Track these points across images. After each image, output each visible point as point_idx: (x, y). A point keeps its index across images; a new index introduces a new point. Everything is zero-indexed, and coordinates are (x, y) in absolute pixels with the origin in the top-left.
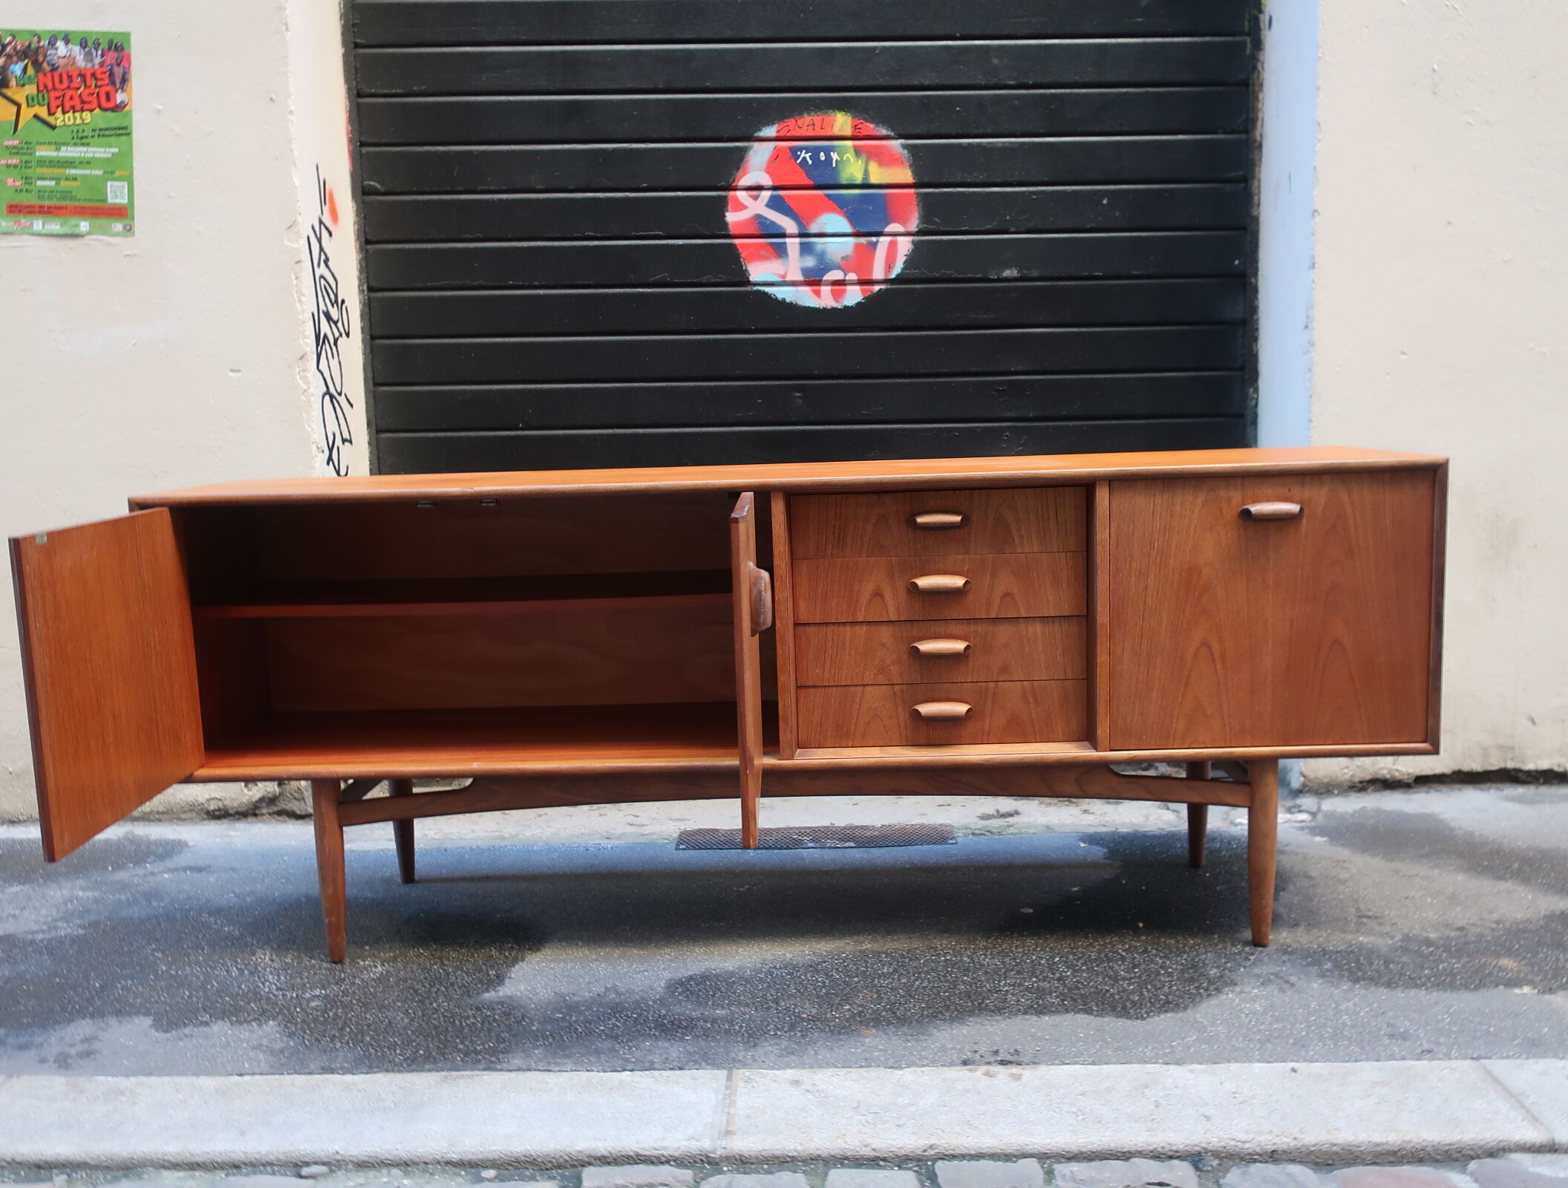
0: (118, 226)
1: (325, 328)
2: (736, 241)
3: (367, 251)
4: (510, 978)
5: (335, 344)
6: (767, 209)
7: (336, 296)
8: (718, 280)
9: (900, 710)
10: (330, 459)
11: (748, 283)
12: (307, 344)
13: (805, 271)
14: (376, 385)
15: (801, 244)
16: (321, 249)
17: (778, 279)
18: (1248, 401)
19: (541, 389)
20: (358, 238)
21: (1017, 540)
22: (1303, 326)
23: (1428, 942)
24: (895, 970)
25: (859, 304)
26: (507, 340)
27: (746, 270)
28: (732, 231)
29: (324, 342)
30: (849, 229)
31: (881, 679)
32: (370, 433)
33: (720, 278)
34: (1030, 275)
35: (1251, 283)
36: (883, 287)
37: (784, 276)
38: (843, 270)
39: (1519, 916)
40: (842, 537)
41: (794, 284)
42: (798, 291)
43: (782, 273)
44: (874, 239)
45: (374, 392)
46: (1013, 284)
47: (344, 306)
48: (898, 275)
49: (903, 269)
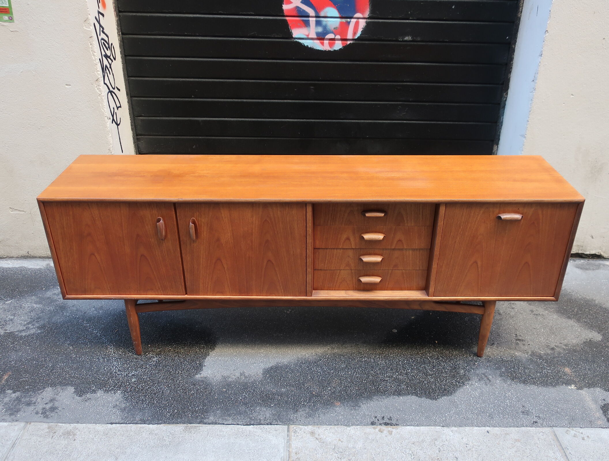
0: (6, 18)
1: (105, 62)
2: (287, 18)
3: (120, 16)
4: (205, 366)
5: (110, 67)
6: (301, 4)
7: (108, 44)
8: (279, 36)
9: (354, 279)
10: (113, 120)
11: (292, 37)
12: (99, 74)
13: (317, 34)
14: (129, 77)
15: (316, 21)
16: (100, 26)
17: (305, 37)
18: (503, 98)
19: (201, 81)
20: (115, 10)
21: (406, 221)
22: (532, 80)
23: (540, 357)
24: (347, 366)
25: (340, 49)
26: (185, 59)
27: (291, 32)
28: (285, 14)
29: (106, 70)
30: (337, 14)
31: (347, 268)
32: (128, 98)
33: (280, 35)
34: (416, 40)
35: (513, 47)
36: (351, 42)
37: (308, 36)
38: (334, 34)
39: (574, 341)
40: (334, 218)
41: (312, 39)
42: (314, 42)
43: (307, 34)
44: (349, 20)
45: (128, 80)
46: (408, 43)
47: (112, 46)
48: (358, 37)
49: (361, 35)
